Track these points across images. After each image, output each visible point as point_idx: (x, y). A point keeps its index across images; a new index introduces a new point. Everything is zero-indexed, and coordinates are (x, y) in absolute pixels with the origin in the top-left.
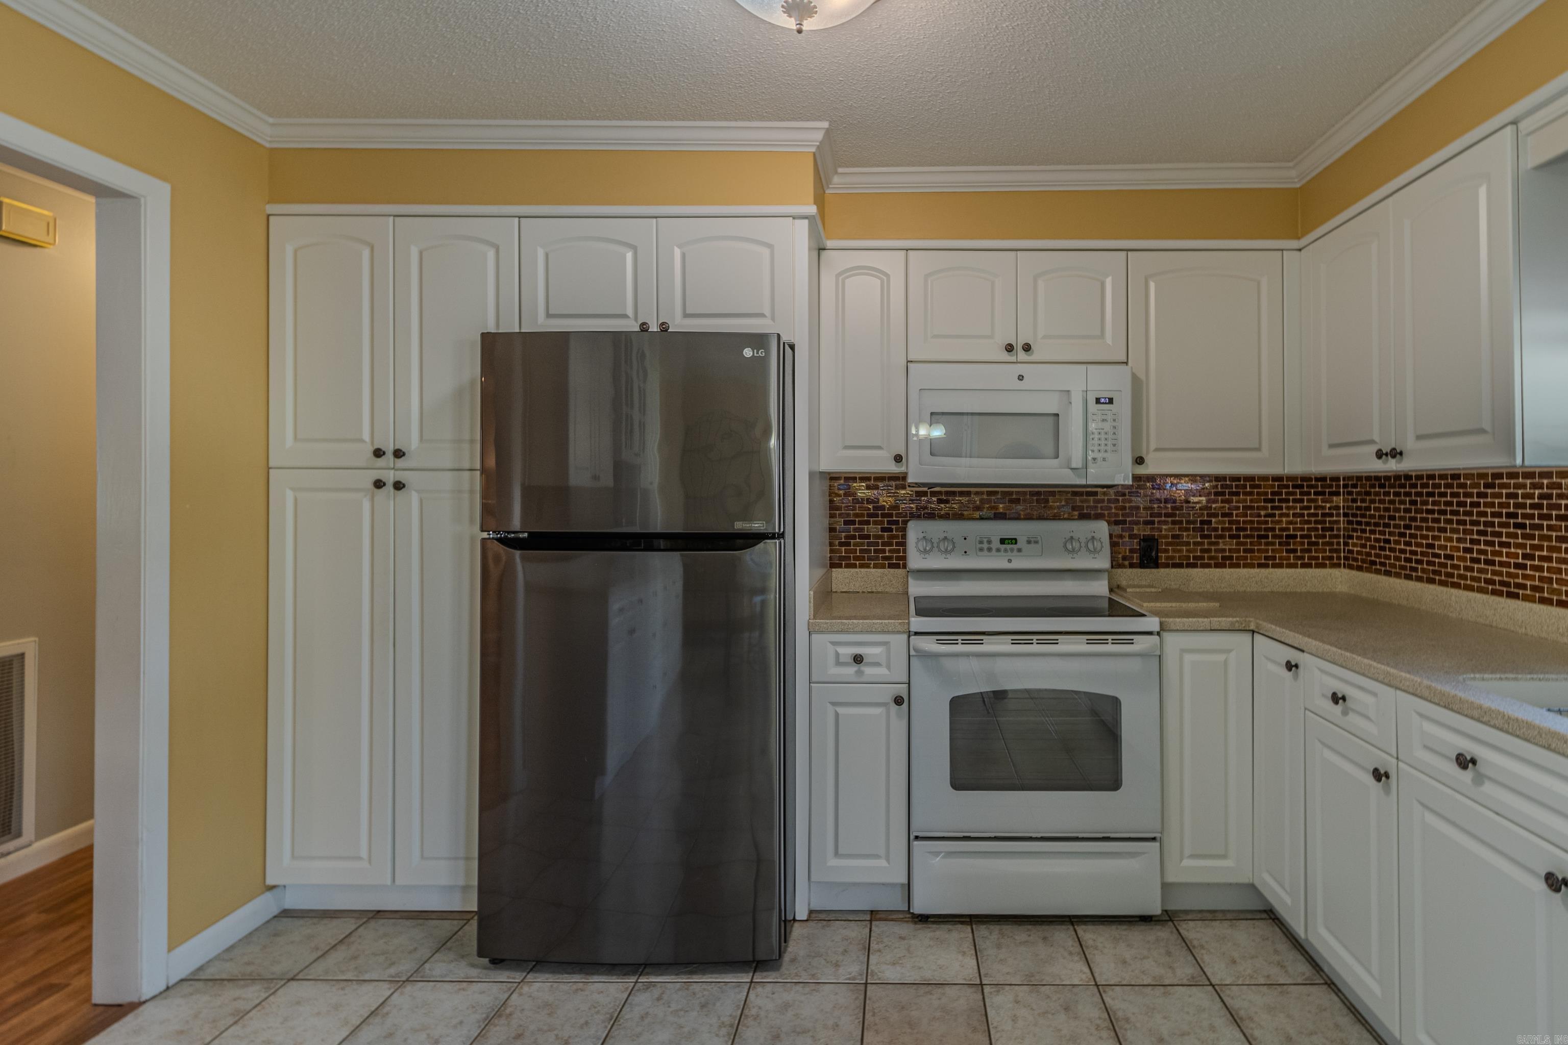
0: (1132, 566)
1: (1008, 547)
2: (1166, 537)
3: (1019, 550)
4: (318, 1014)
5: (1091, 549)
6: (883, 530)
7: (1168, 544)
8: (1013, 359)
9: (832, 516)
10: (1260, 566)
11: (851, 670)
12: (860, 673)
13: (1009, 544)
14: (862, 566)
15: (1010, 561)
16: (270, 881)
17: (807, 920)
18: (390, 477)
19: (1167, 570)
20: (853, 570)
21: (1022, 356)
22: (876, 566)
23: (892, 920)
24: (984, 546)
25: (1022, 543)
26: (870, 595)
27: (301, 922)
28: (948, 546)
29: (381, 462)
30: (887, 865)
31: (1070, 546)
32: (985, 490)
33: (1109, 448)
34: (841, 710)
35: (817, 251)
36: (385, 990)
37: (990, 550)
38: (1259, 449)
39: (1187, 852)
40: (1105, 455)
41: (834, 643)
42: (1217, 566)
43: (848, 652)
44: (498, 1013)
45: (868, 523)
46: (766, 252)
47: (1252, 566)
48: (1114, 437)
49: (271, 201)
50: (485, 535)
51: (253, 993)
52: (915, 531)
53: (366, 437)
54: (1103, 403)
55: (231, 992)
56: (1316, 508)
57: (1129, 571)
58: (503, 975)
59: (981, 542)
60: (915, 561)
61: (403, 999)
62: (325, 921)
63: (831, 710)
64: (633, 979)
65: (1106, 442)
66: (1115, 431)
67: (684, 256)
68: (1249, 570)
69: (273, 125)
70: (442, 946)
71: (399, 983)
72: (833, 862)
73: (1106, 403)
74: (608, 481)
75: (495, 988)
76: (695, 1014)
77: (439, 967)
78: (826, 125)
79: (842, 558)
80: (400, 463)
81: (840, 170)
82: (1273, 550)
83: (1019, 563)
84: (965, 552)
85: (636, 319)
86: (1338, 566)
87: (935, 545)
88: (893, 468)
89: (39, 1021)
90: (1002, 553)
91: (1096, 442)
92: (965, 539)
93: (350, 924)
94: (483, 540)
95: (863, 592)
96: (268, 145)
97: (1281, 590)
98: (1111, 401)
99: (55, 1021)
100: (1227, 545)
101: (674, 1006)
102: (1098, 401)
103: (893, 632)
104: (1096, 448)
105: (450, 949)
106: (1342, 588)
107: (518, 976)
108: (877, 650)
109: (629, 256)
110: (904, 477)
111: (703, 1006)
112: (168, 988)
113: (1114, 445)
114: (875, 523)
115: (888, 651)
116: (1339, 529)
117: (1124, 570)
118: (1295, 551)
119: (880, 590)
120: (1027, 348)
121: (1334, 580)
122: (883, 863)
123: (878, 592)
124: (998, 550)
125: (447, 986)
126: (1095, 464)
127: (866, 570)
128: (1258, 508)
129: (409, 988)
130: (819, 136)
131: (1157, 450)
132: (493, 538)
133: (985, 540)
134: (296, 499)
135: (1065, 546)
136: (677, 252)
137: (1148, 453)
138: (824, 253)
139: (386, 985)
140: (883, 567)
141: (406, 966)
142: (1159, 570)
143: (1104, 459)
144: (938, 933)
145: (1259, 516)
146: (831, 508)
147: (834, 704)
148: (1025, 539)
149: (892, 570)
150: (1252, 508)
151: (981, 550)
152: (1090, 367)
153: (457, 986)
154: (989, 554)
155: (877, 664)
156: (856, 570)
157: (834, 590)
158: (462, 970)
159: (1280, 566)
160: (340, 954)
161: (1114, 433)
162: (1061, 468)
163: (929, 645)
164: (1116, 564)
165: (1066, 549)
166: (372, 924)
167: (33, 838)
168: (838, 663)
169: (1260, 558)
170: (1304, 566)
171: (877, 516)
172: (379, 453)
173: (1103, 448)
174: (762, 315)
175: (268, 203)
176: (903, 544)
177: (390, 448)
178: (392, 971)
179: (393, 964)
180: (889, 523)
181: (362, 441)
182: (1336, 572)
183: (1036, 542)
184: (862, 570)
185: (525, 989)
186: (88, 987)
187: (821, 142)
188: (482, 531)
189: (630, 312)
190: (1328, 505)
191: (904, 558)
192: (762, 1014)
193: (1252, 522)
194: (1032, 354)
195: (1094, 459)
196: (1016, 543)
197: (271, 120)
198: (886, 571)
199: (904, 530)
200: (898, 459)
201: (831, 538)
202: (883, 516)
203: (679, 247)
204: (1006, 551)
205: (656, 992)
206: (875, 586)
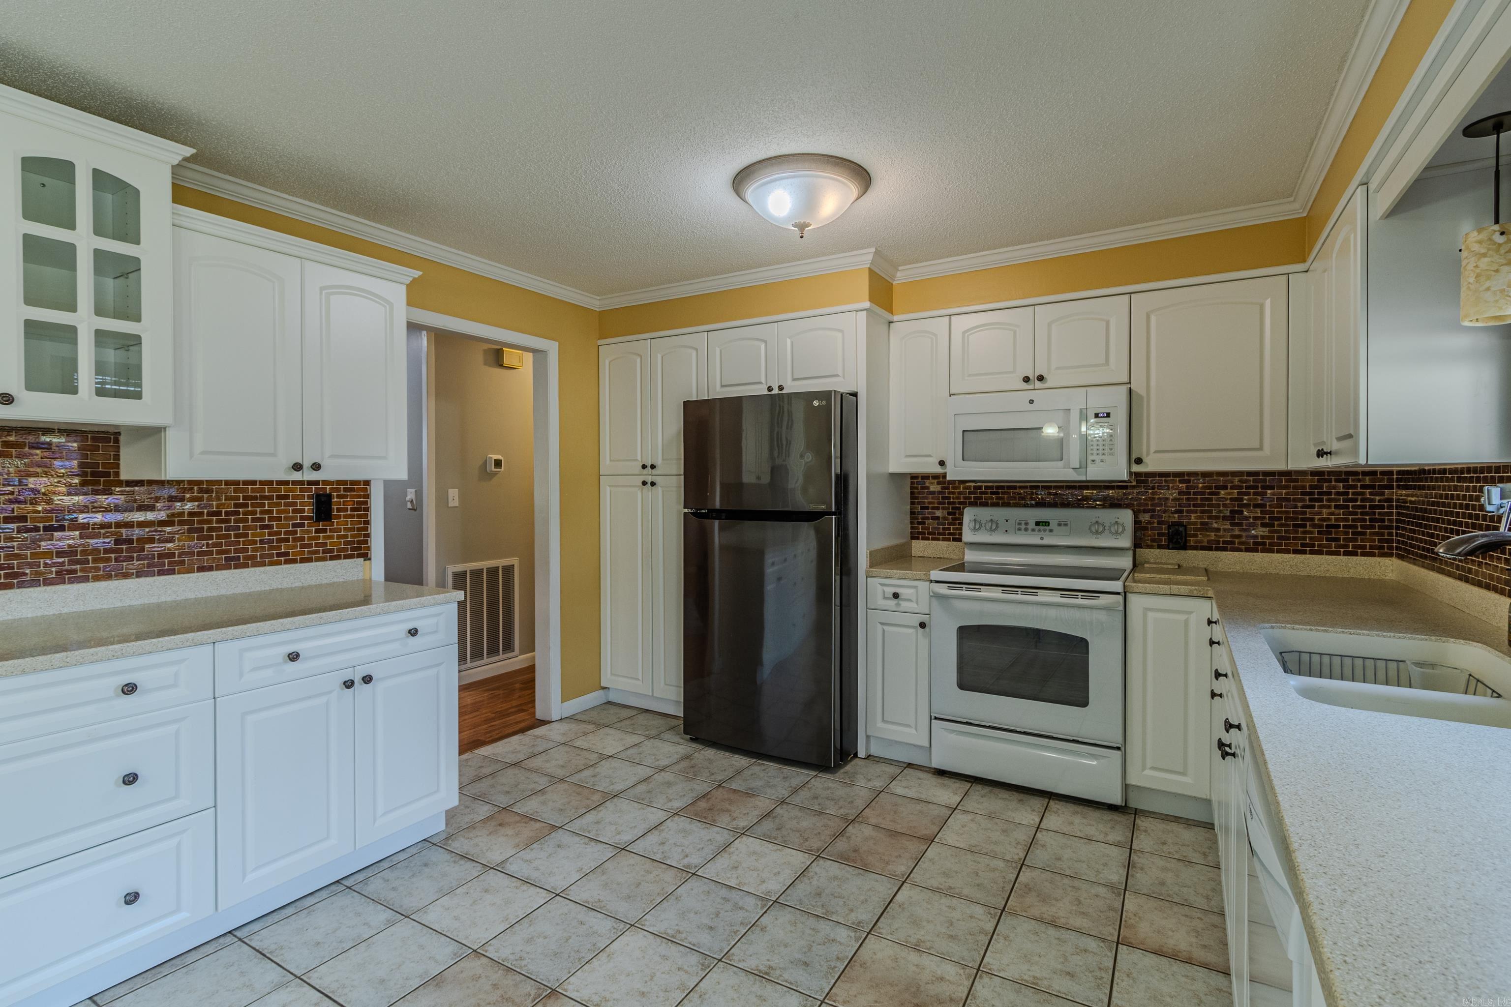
0: (1160, 547)
1: (1042, 528)
2: (1195, 523)
3: (1051, 531)
4: (614, 740)
5: (1116, 530)
6: (949, 514)
7: (1196, 530)
8: (1031, 387)
9: (912, 503)
10: (1296, 552)
11: (893, 602)
12: (898, 605)
13: (1043, 525)
14: (933, 539)
15: (1042, 538)
16: (603, 684)
17: (865, 759)
18: (649, 479)
19: (1195, 552)
20: (926, 542)
21: (1038, 384)
22: (944, 540)
23: (921, 770)
24: (1022, 526)
25: (1054, 524)
26: (939, 559)
27: (615, 707)
28: (994, 525)
29: (645, 471)
30: (916, 733)
31: (1097, 529)
32: (1029, 484)
33: (1107, 451)
34: (886, 628)
35: (887, 325)
36: (642, 739)
37: (1026, 530)
38: (1261, 448)
39: (1149, 765)
40: (1103, 457)
41: (882, 585)
42: (1248, 550)
43: (890, 591)
44: (687, 757)
45: (938, 508)
46: (840, 335)
47: (1288, 552)
48: (1111, 443)
49: (601, 338)
50: (686, 510)
51: (591, 727)
52: (969, 515)
53: (639, 458)
54: (1101, 417)
55: (583, 726)
56: (1362, 500)
57: (1157, 551)
58: (694, 745)
59: (1020, 524)
60: (968, 535)
61: (649, 743)
62: (625, 709)
63: (880, 627)
64: (755, 760)
65: (1104, 447)
66: (1111, 438)
67: (792, 343)
68: (1283, 555)
69: (599, 300)
70: (672, 728)
71: (649, 738)
72: (880, 724)
73: (1104, 417)
74: (766, 479)
75: (689, 749)
76: (779, 779)
77: (667, 736)
78: (873, 250)
79: (919, 533)
80: (654, 472)
81: (900, 268)
82: (1310, 538)
83: (1049, 540)
84: (1006, 531)
85: (767, 384)
86: (1390, 555)
87: (983, 525)
88: (939, 470)
89: (519, 720)
90: (1036, 533)
91: (1095, 447)
92: (1007, 521)
93: (634, 712)
94: (685, 513)
95: (934, 558)
96: (598, 310)
97: (1318, 574)
98: (1108, 415)
99: (523, 721)
100: (1260, 531)
101: (770, 774)
102: (1097, 416)
103: (919, 580)
104: (1095, 452)
105: (674, 730)
106: (1391, 576)
107: (701, 747)
108: (911, 591)
109: (763, 346)
110: (944, 476)
111: (784, 778)
112: (561, 719)
113: (1111, 449)
114: (943, 509)
115: (917, 592)
116: (1391, 521)
117: (1152, 550)
118: (1338, 540)
119: (946, 556)
120: (1041, 378)
121: (1383, 568)
122: (913, 731)
123: (944, 558)
124: (1033, 530)
125: (669, 743)
126: (1094, 465)
127: (936, 542)
128: (1294, 500)
129: (652, 740)
130: (870, 257)
131: (1156, 452)
132: (690, 513)
133: (1023, 522)
134: (611, 491)
135: (1090, 529)
136: (789, 341)
137: (1148, 454)
138: (892, 325)
139: (643, 737)
140: (948, 540)
141: (653, 732)
142: (1187, 551)
143: (1102, 461)
144: (946, 782)
145: (1296, 507)
146: (912, 498)
147: (882, 624)
148: (1056, 522)
149: (955, 543)
150: (1288, 500)
151: (1020, 529)
152: (1089, 389)
153: (673, 744)
154: (1025, 532)
155: (909, 600)
156: (929, 542)
157: (913, 555)
158: (677, 739)
159: (1320, 553)
160: (627, 722)
161: (1111, 440)
162: (1064, 468)
163: (943, 589)
164: (1137, 544)
165: (1091, 531)
166: (644, 714)
167: (518, 653)
168: (885, 598)
169: (1296, 545)
170: (1347, 554)
171: (944, 503)
172: (644, 467)
173: (1100, 452)
174: (837, 376)
175: (599, 339)
176: (961, 524)
177: (649, 465)
178: (647, 733)
179: (648, 730)
180: (953, 508)
181: (637, 460)
182: (1386, 561)
183: (1066, 525)
184: (934, 542)
185: (702, 752)
186: (534, 713)
187: (872, 261)
188: (684, 508)
189: (763, 380)
190: (1377, 498)
191: (961, 534)
192: (814, 788)
193: (1287, 512)
194: (1046, 381)
195: (1093, 461)
196: (1049, 525)
197: (598, 298)
198: (951, 543)
199: (962, 514)
200: (942, 463)
201: (912, 518)
202: (949, 503)
203: (789, 338)
204: (1039, 531)
205: (763, 768)
206: (943, 554)
